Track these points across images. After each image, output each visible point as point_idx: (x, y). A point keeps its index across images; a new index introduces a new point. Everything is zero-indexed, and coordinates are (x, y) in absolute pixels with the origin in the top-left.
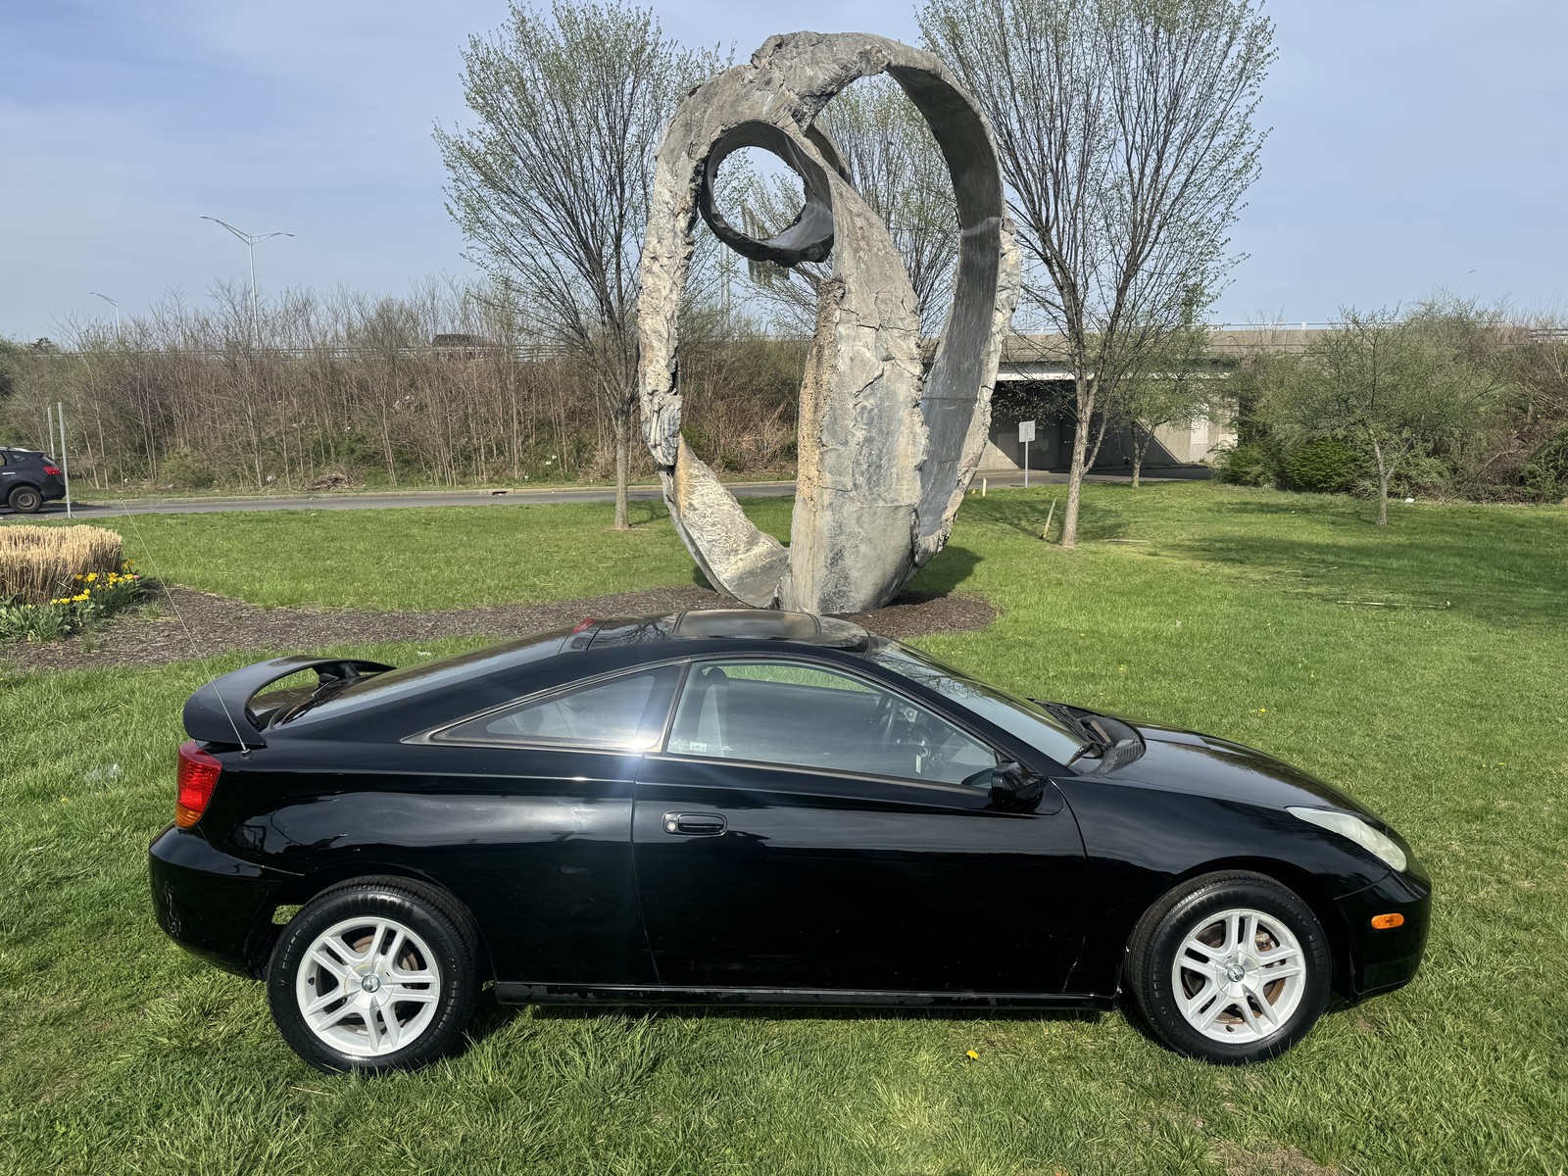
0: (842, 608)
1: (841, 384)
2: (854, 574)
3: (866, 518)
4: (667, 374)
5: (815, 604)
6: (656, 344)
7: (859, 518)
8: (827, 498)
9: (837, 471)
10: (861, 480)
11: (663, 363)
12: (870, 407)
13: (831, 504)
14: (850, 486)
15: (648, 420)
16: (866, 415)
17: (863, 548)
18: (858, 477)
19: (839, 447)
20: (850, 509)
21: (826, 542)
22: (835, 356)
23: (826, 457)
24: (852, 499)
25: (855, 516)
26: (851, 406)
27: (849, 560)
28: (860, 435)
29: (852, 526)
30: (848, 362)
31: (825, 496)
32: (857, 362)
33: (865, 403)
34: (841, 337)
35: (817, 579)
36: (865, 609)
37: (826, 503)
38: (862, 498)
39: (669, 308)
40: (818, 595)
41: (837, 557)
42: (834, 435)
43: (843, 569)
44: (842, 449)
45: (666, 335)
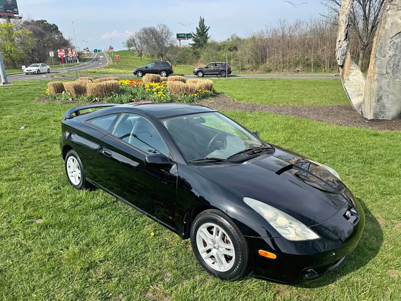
0: (383, 117)
1: (386, 34)
2: (387, 105)
3: (391, 85)
4: (344, 35)
5: (372, 115)
6: (342, 25)
7: (388, 85)
8: (376, 77)
9: (380, 67)
10: (389, 71)
11: (344, 31)
12: (397, 42)
13: (377, 79)
14: (385, 73)
15: (337, 51)
16: (395, 46)
17: (390, 96)
18: (388, 69)
19: (381, 58)
20: (384, 81)
21: (375, 93)
22: (385, 23)
23: (377, 62)
24: (386, 78)
25: (387, 84)
26: (389, 42)
27: (385, 100)
28: (391, 53)
29: (385, 87)
30: (390, 24)
31: (375, 77)
32: (394, 25)
33: (395, 41)
34: (389, 15)
35: (372, 106)
36: (394, 119)
37: (375, 79)
38: (390, 78)
39: (347, 12)
40: (372, 112)
41: (379, 99)
42: (380, 53)
43: (383, 103)
44: (383, 59)
45: (345, 21)
